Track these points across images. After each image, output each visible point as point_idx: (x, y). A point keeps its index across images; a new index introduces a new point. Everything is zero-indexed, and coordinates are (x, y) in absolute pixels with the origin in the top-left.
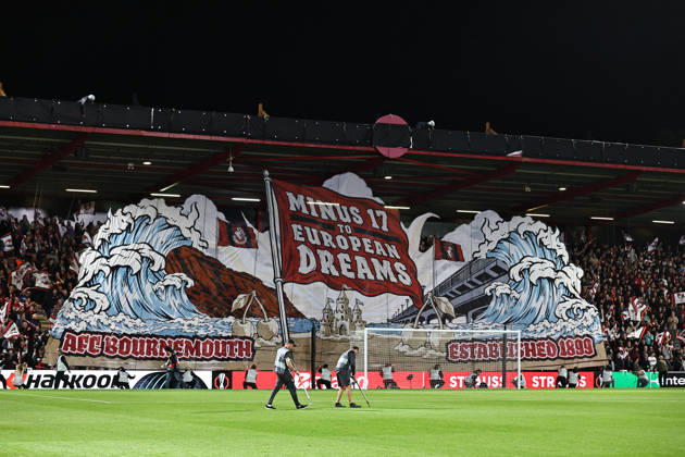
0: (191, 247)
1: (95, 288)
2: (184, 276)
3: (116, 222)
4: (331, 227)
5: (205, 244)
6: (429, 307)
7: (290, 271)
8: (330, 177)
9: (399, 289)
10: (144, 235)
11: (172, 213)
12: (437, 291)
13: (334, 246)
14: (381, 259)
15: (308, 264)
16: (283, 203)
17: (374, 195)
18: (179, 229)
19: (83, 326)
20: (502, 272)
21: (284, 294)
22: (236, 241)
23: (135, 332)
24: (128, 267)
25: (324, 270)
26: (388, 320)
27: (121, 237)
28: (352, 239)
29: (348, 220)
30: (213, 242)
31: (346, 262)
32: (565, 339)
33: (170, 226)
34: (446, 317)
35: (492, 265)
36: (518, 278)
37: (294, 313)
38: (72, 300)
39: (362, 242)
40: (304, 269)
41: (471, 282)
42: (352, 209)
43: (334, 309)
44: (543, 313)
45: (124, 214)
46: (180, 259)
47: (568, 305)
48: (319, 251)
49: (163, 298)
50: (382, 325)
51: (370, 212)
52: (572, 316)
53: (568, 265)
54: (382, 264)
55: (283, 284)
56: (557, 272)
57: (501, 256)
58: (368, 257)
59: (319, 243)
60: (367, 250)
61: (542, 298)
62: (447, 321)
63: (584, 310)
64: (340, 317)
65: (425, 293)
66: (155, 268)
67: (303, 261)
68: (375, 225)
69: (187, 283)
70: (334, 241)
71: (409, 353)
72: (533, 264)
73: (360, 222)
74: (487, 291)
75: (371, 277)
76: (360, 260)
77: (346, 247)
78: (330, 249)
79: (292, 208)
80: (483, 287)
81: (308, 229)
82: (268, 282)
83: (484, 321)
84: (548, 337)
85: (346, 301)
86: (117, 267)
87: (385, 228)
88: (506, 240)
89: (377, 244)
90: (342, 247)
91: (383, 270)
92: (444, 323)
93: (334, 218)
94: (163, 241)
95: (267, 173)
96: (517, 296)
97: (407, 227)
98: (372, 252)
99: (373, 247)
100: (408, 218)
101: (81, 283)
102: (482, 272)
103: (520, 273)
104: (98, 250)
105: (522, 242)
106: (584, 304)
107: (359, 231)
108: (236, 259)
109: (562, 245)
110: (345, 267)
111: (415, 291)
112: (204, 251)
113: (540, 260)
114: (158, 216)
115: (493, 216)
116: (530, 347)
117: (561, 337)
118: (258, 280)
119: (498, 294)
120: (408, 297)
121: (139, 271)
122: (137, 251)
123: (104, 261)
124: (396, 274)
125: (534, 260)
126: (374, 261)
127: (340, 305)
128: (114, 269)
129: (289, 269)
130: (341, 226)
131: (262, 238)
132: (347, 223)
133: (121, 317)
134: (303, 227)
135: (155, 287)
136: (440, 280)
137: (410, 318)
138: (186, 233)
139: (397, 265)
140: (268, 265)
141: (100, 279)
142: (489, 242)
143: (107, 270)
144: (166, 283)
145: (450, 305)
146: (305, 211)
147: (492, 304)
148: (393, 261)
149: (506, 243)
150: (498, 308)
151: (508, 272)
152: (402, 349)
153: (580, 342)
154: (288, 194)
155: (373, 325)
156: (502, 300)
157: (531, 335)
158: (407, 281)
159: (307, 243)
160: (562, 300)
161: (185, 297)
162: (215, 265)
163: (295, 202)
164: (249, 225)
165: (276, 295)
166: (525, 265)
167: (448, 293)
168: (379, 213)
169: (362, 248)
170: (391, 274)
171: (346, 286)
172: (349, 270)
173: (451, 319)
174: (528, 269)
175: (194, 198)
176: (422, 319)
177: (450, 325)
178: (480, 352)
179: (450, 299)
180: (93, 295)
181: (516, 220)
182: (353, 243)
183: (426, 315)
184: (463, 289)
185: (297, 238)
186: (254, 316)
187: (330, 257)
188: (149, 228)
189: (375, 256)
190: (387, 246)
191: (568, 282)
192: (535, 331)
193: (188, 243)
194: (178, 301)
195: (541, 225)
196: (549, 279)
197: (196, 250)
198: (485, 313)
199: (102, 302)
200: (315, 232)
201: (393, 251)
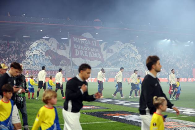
0: (51, 50)
1: (30, 59)
2: (49, 56)
3: (34, 44)
5: (54, 49)
6: (105, 63)
8: (83, 33)
9: (98, 59)
10: (40, 47)
11: (46, 42)
12: (107, 60)
14: (94, 52)
15: (78, 53)
16: (72, 39)
17: (93, 38)
18: (48, 46)
19: (27, 68)
21: (72, 60)
22: (61, 48)
23: (38, 69)
24: (37, 55)
25: (81, 55)
26: (96, 66)
27: (35, 48)
29: (87, 43)
30: (56, 49)
31: (86, 53)
33: (46, 45)
35: (121, 54)
36: (127, 57)
37: (74, 65)
38: (24, 62)
39: (90, 48)
40: (77, 55)
41: (115, 58)
42: (88, 41)
44: (132, 65)
45: (36, 42)
46: (48, 52)
47: (138, 64)
48: (80, 51)
49: (45, 61)
50: (94, 67)
51: (92, 41)
52: (139, 66)
53: (138, 54)
54: (94, 53)
55: (71, 58)
56: (136, 56)
57: (123, 52)
58: (92, 52)
61: (132, 62)
63: (141, 65)
66: (43, 55)
67: (76, 53)
68: (93, 44)
69: (50, 58)
70: (84, 48)
72: (130, 54)
74: (119, 60)
75: (92, 56)
76: (90, 53)
78: (83, 50)
79: (74, 41)
82: (68, 57)
85: (86, 62)
86: (35, 54)
87: (96, 45)
88: (124, 48)
89: (94, 49)
91: (95, 55)
93: (84, 43)
94: (44, 48)
95: (68, 33)
96: (126, 61)
97: (101, 45)
100: (101, 43)
101: (27, 59)
102: (118, 56)
103: (127, 56)
104: (30, 51)
105: (128, 49)
106: (141, 63)
107: (90, 46)
108: (61, 52)
109: (137, 50)
110: (86, 54)
111: (102, 60)
112: (54, 51)
113: (132, 53)
114: (44, 43)
115: (121, 43)
116: (129, 73)
118: (66, 57)
119: (122, 61)
120: (100, 61)
121: (39, 56)
122: (39, 51)
123: (32, 53)
124: (98, 56)
126: (93, 53)
129: (73, 54)
130: (85, 45)
131: (67, 48)
133: (35, 66)
134: (76, 45)
135: (43, 59)
136: (108, 58)
137: (101, 66)
138: (50, 46)
140: (68, 54)
141: (31, 57)
142: (120, 49)
143: (32, 55)
144: (45, 58)
145: (110, 63)
146: (77, 41)
147: (120, 63)
148: (97, 53)
151: (124, 56)
154: (73, 37)
158: (100, 58)
159: (78, 49)
160: (136, 62)
161: (50, 61)
162: (57, 54)
163: (75, 39)
164: (64, 45)
165: (70, 61)
166: (128, 54)
167: (110, 60)
168: (94, 42)
169: (90, 50)
170: (97, 56)
171: (86, 59)
173: (110, 66)
175: (52, 38)
176: (104, 66)
180: (29, 61)
181: (126, 44)
184: (113, 60)
185: (75, 47)
186: (65, 65)
187: (83, 52)
188: (42, 45)
189: (93, 52)
190: (96, 49)
191: (138, 58)
192: (130, 69)
193: (50, 49)
194: (48, 62)
195: (132, 45)
196: (134, 57)
197: (52, 50)
198: (119, 65)
199: (31, 62)
200: (79, 46)
201: (97, 51)
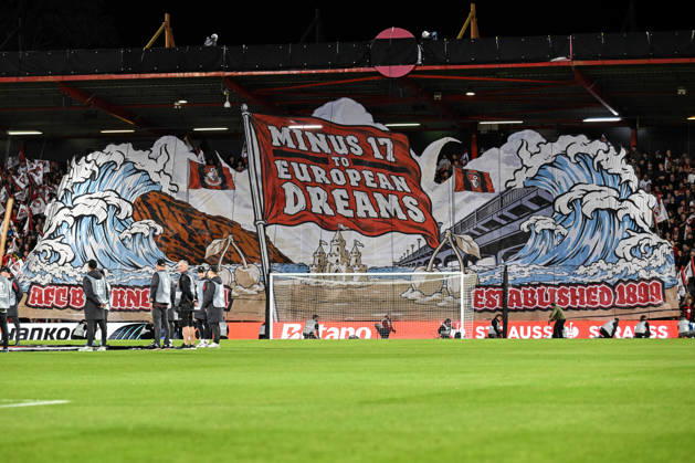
0: (160, 192)
1: (59, 239)
2: (153, 223)
4: (323, 160)
5: (175, 188)
6: (446, 247)
7: (274, 210)
8: (322, 105)
9: (409, 227)
10: (112, 181)
11: (140, 158)
12: (456, 230)
13: (328, 182)
14: (386, 194)
15: (296, 204)
16: (264, 138)
17: (375, 122)
18: (147, 173)
19: (48, 279)
20: (544, 203)
21: (267, 237)
24: (93, 216)
25: (316, 209)
26: (395, 263)
27: (84, 186)
28: (350, 172)
29: (344, 151)
30: (183, 186)
31: (343, 199)
32: (625, 283)
33: (138, 171)
34: (469, 259)
35: (532, 195)
36: (566, 211)
37: (280, 259)
38: (37, 253)
39: (362, 175)
40: (290, 209)
41: (502, 217)
42: (350, 139)
43: (327, 252)
44: (598, 252)
45: (88, 162)
46: (148, 205)
47: (633, 242)
48: (309, 188)
49: (130, 246)
50: (386, 269)
51: (371, 140)
52: (638, 254)
53: (637, 192)
54: (387, 199)
55: (265, 226)
56: (622, 201)
57: (544, 184)
58: (370, 192)
59: (309, 180)
60: (369, 184)
61: (598, 234)
62: (470, 263)
63: (654, 247)
64: (334, 261)
65: (442, 231)
66: (122, 216)
67: (290, 201)
68: (378, 155)
69: (156, 230)
70: (328, 176)
71: (420, 300)
72: (588, 192)
73: (359, 152)
74: (524, 227)
75: (373, 214)
76: (360, 196)
77: (343, 182)
78: (323, 185)
79: (276, 143)
80: (518, 222)
81: (294, 165)
82: (248, 225)
83: (519, 262)
84: (603, 282)
85: (342, 242)
86: (81, 217)
87: (390, 157)
88: (551, 165)
89: (381, 176)
90: (339, 183)
91: (388, 206)
92: (466, 265)
93: (327, 150)
94: (133, 187)
95: (245, 107)
96: (564, 232)
97: (419, 153)
98: (375, 185)
99: (376, 180)
100: (418, 143)
101: (46, 235)
102: (518, 203)
103: (569, 204)
104: (61, 201)
105: (574, 167)
106: (655, 239)
107: (357, 162)
108: (208, 202)
109: (630, 168)
110: (341, 205)
111: (430, 230)
112: (174, 195)
113: (598, 188)
114: (125, 162)
115: (532, 137)
116: (578, 294)
117: (620, 281)
118: (236, 224)
119: (538, 230)
120: (420, 236)
121: (105, 220)
122: (102, 199)
123: (66, 211)
124: (405, 210)
125: (589, 188)
126: (378, 196)
127: (335, 248)
128: (78, 219)
129: (272, 208)
130: (336, 159)
131: (240, 178)
132: (344, 155)
134: (289, 163)
135: (122, 236)
136: (458, 219)
137: (422, 260)
138: (155, 178)
139: (407, 200)
140: (247, 206)
141: (64, 230)
142: (528, 168)
143: (71, 221)
144: (133, 231)
145: (474, 244)
147: (530, 242)
148: (401, 195)
149: (549, 169)
150: (537, 246)
151: (553, 204)
152: (411, 296)
153: (646, 287)
154: (270, 128)
155: (374, 269)
156: (544, 238)
157: (579, 279)
158: (419, 218)
159: (294, 180)
160: (626, 235)
161: (154, 245)
162: (187, 212)
163: (278, 136)
164: (225, 165)
165: (257, 239)
166: (576, 194)
167: (471, 230)
168: (382, 141)
169: (362, 182)
170: (399, 210)
171: (342, 226)
172: (346, 208)
173: (474, 260)
174: (581, 200)
175: (164, 140)
176: (437, 261)
177: (474, 267)
178: (512, 300)
179: (474, 236)
180: (57, 247)
181: (565, 140)
182: (351, 177)
183: (442, 256)
184: (492, 225)
185: (282, 176)
186: (231, 263)
187: (323, 194)
188: (116, 175)
189: (379, 190)
190: (393, 177)
191: (635, 213)
192: (586, 275)
193: (156, 188)
194: (146, 249)
195: (599, 145)
196: (609, 210)
197: (166, 195)
198: (521, 253)
200: (304, 167)
201: (401, 183)
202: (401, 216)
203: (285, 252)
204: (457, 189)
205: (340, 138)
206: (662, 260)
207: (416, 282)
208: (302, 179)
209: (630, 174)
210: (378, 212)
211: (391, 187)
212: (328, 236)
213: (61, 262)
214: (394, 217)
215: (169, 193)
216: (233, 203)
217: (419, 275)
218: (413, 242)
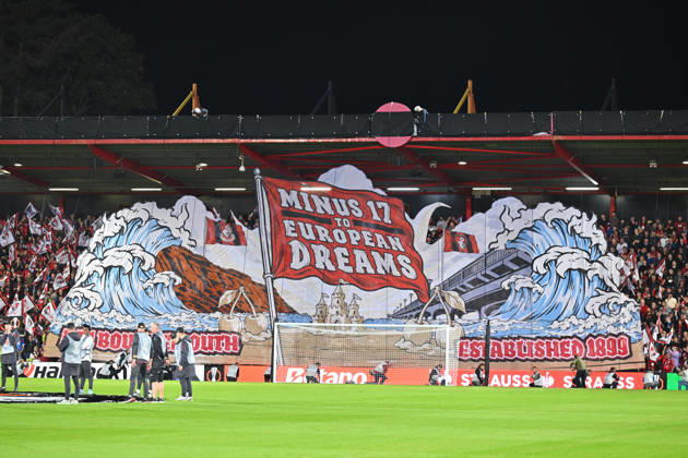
0: (180, 246)
1: (89, 287)
2: (173, 274)
3: (110, 226)
4: (326, 221)
5: (193, 243)
6: (435, 302)
7: (281, 266)
8: (327, 171)
9: (403, 283)
10: (136, 236)
11: (163, 215)
12: (444, 286)
13: (330, 240)
14: (382, 253)
15: (301, 260)
16: (274, 198)
17: (375, 186)
18: (169, 230)
19: (78, 322)
20: (523, 263)
21: (274, 289)
22: (224, 239)
23: (125, 327)
24: (120, 267)
25: (319, 265)
26: (389, 316)
27: (113, 240)
28: (351, 232)
29: (346, 213)
30: (201, 242)
31: (343, 256)
32: (595, 337)
33: (161, 227)
34: (456, 313)
35: (511, 257)
36: (542, 271)
37: (283, 308)
38: (69, 299)
39: (361, 235)
40: (296, 264)
41: (486, 275)
42: (351, 202)
43: (328, 304)
44: (570, 309)
45: (118, 218)
46: (165, 259)
47: (602, 300)
48: (313, 246)
49: (152, 294)
50: (381, 320)
51: (370, 204)
52: (607, 311)
53: (606, 254)
54: (383, 257)
55: (273, 279)
56: (592, 262)
57: (522, 247)
58: (368, 250)
59: (314, 238)
60: (367, 243)
61: (569, 292)
62: (456, 317)
63: (621, 306)
64: (334, 313)
65: (432, 287)
66: (145, 267)
67: (296, 257)
68: (376, 217)
69: (175, 281)
70: (331, 235)
71: (411, 349)
72: (562, 254)
73: (360, 214)
74: (505, 285)
75: (370, 270)
76: (359, 254)
77: (344, 241)
78: (326, 243)
79: (284, 204)
80: (501, 280)
81: (301, 224)
82: (257, 277)
83: (499, 317)
84: (575, 336)
85: (342, 295)
86: (110, 267)
87: (387, 220)
88: (530, 229)
89: (379, 237)
90: (340, 242)
91: (385, 263)
92: (453, 319)
93: (330, 212)
94: (153, 241)
95: (258, 171)
96: (540, 289)
97: (413, 217)
98: (373, 245)
99: (374, 240)
100: (413, 205)
101: (78, 284)
102: (499, 264)
103: (545, 265)
104: (93, 253)
105: (551, 232)
106: (623, 298)
107: (356, 223)
108: (223, 256)
109: (600, 233)
110: (342, 261)
111: (420, 286)
112: (192, 249)
113: (571, 250)
114: (150, 218)
115: (514, 203)
116: (552, 347)
117: (590, 335)
118: (246, 276)
119: (518, 288)
120: (412, 292)
121: (131, 271)
122: (129, 252)
123: (97, 262)
124: (399, 267)
125: (563, 250)
126: (373, 253)
127: (335, 301)
128: (107, 269)
129: (280, 263)
130: (338, 220)
131: (251, 235)
132: (345, 217)
133: (113, 313)
134: (295, 222)
135: (146, 285)
136: (446, 276)
137: (414, 313)
138: (176, 233)
139: (401, 258)
140: (257, 261)
141: (95, 279)
142: (509, 231)
143: (101, 271)
144: (155, 281)
145: (460, 299)
146: (298, 206)
147: (510, 298)
148: (395, 254)
149: (529, 232)
150: (517, 302)
151: (532, 265)
152: (402, 345)
153: (614, 341)
154: (280, 190)
155: (372, 320)
156: (523, 295)
157: (554, 333)
158: (412, 275)
159: (300, 238)
160: (595, 293)
161: (173, 294)
162: (204, 263)
163: (287, 198)
164: (238, 223)
165: (266, 291)
166: (551, 255)
167: (458, 287)
168: (380, 205)
169: (362, 241)
170: (394, 268)
171: (342, 281)
172: (346, 264)
173: (460, 314)
174: (556, 261)
175: (185, 199)
176: (427, 314)
177: (460, 321)
178: (494, 352)
179: (461, 293)
180: (88, 294)
181: (543, 207)
182: (351, 235)
183: (432, 310)
184: (476, 282)
185: (290, 234)
186: (242, 312)
187: (327, 252)
188: (141, 230)
189: (377, 249)
190: (390, 238)
191: (605, 274)
192: (559, 329)
193: (177, 243)
194: (167, 298)
195: (573, 211)
196: (580, 270)
197: (185, 249)
198: (501, 309)
199: (96, 300)
200: (309, 226)
201: (396, 243)
202: (396, 273)
203: (291, 303)
204: (446, 250)
205: (343, 202)
206: (629, 316)
207: (408, 333)
208: (307, 237)
209: (600, 238)
210: (375, 268)
211: (386, 246)
212: (330, 289)
213: (91, 308)
214: (389, 274)
215: (188, 247)
216: (244, 257)
217: (410, 327)
218: (405, 297)
